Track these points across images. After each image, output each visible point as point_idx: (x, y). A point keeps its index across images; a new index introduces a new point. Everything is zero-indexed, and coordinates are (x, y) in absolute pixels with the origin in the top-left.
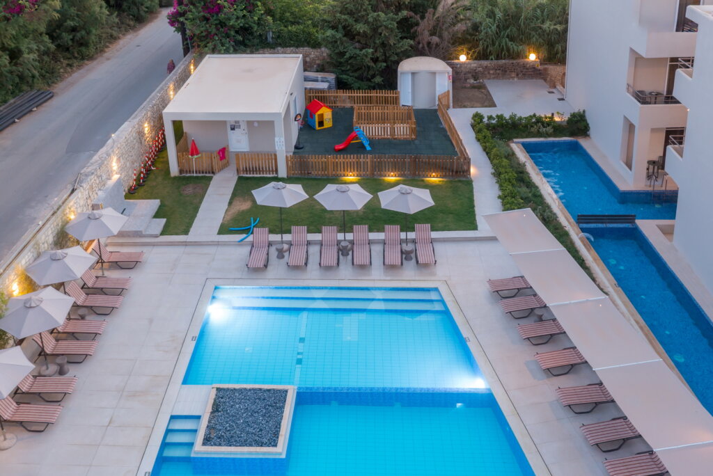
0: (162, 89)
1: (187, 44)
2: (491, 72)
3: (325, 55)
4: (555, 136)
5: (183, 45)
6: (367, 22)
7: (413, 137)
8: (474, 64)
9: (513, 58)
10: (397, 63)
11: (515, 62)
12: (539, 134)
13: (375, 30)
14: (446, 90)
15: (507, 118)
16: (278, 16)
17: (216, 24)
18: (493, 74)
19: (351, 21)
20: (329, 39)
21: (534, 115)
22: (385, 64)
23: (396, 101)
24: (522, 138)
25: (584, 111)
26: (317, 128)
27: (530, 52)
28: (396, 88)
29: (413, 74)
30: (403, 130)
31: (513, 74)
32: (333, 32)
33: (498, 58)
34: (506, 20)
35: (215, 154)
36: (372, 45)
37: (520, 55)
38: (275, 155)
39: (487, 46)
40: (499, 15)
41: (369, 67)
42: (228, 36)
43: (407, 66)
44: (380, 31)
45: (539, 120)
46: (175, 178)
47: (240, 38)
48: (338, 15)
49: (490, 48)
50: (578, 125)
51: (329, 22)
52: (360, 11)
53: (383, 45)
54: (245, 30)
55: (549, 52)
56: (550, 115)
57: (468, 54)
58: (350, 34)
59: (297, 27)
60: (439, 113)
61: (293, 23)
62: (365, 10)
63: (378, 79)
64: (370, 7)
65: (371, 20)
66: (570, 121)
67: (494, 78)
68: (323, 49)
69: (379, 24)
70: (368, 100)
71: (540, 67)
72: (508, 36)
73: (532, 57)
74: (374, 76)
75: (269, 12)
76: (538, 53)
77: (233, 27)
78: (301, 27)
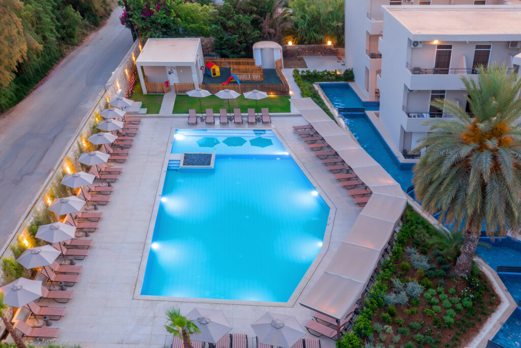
0: (129, 55)
1: (135, 34)
2: (307, 51)
3: (212, 41)
4: (336, 81)
5: (132, 35)
6: (234, 20)
7: (262, 80)
8: (297, 47)
9: (319, 44)
10: (252, 44)
11: (319, 45)
12: (328, 80)
13: (238, 25)
14: (280, 58)
15: (312, 72)
16: (183, 18)
17: (150, 22)
18: (308, 53)
19: (225, 19)
20: (214, 30)
21: (326, 71)
22: (246, 44)
23: (253, 64)
24: (319, 81)
25: (352, 69)
26: (213, 76)
27: (328, 40)
28: (253, 58)
29: (261, 49)
30: (257, 77)
31: (319, 53)
32: (216, 26)
33: (310, 43)
34: (313, 21)
35: (164, 84)
36: (238, 34)
37: (321, 42)
38: (194, 84)
39: (303, 37)
40: (308, 17)
41: (237, 46)
42: (157, 29)
43: (258, 46)
44: (241, 25)
45: (329, 73)
46: (146, 95)
47: (164, 30)
48: (217, 16)
49: (305, 37)
50: (349, 76)
51: (213, 21)
52: (229, 14)
53: (244, 33)
54: (166, 26)
55: (338, 39)
56: (335, 71)
57: (293, 41)
58: (225, 28)
59: (195, 25)
60: (276, 71)
61: (192, 23)
62: (232, 14)
63: (243, 53)
64: (234, 12)
65: (236, 19)
66: (344, 74)
67: (308, 55)
68: (211, 38)
69: (240, 22)
70: (239, 64)
71: (334, 49)
72: (314, 30)
73: (329, 43)
74: (240, 51)
75: (178, 16)
76: (333, 41)
77: (160, 23)
78: (198, 25)
